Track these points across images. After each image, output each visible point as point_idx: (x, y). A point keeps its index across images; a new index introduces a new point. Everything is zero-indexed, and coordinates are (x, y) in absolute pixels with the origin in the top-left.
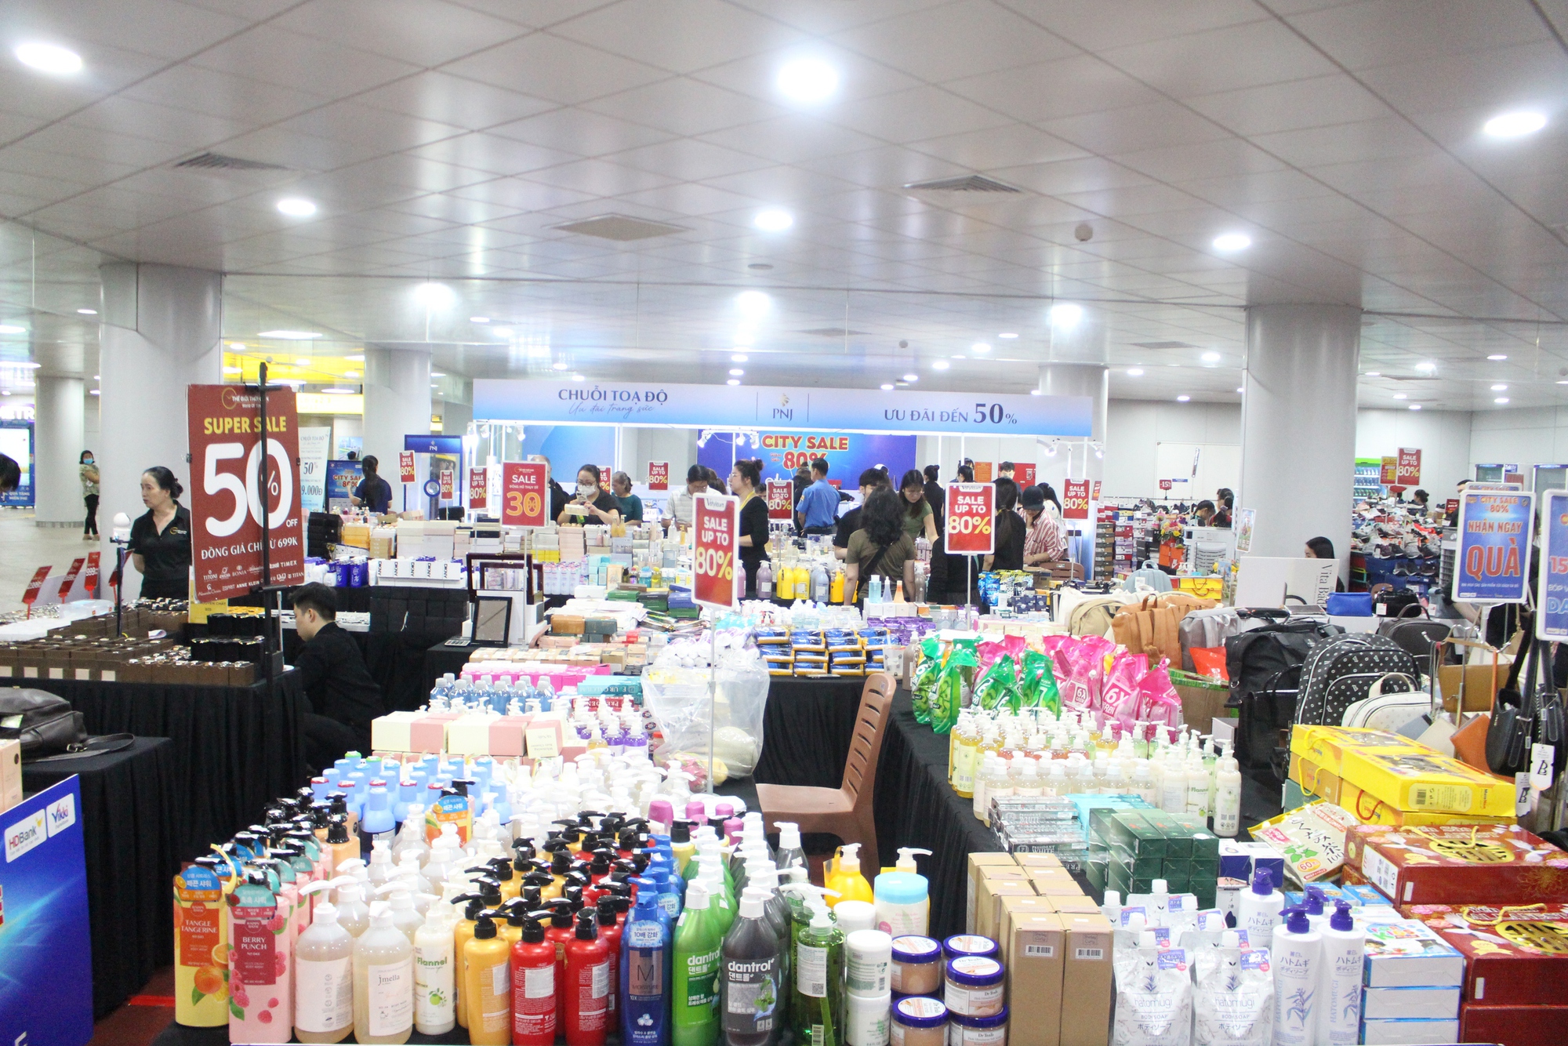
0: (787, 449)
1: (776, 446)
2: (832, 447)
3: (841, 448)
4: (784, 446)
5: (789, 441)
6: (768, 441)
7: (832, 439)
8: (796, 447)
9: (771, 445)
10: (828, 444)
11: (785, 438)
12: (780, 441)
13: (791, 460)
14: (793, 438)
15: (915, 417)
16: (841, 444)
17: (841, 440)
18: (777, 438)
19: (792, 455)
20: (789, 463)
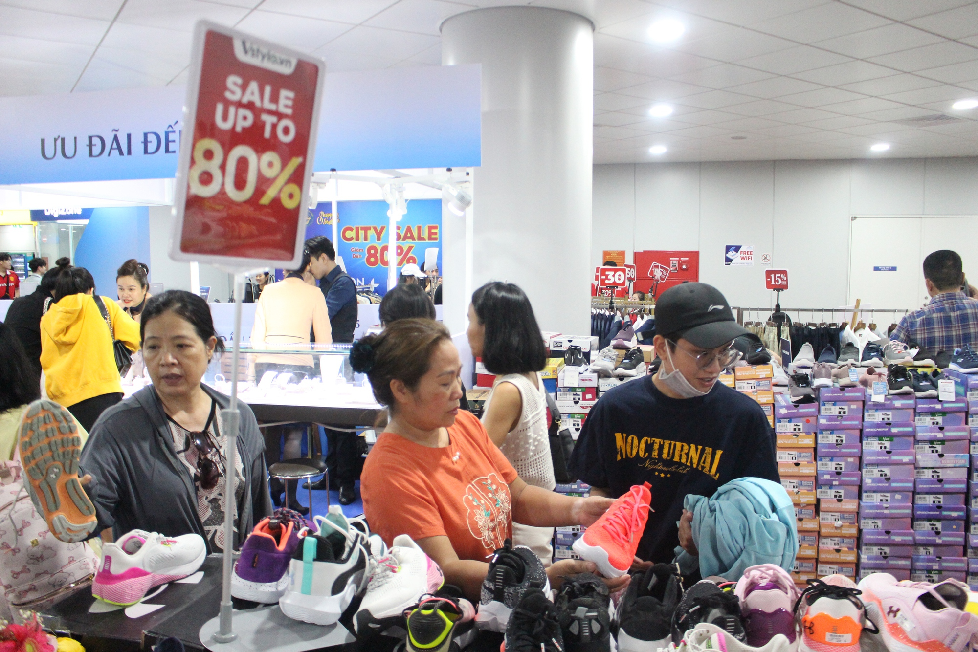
0: (369, 243)
1: (357, 239)
2: (420, 238)
3: (430, 239)
4: (366, 239)
5: (371, 233)
6: (349, 234)
7: (419, 228)
8: (379, 239)
9: (351, 239)
10: (416, 235)
11: (366, 229)
12: (362, 233)
13: (375, 255)
14: (375, 229)
15: (96, 150)
16: (430, 233)
17: (430, 228)
18: (357, 229)
19: (375, 248)
20: (372, 260)
